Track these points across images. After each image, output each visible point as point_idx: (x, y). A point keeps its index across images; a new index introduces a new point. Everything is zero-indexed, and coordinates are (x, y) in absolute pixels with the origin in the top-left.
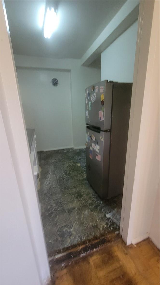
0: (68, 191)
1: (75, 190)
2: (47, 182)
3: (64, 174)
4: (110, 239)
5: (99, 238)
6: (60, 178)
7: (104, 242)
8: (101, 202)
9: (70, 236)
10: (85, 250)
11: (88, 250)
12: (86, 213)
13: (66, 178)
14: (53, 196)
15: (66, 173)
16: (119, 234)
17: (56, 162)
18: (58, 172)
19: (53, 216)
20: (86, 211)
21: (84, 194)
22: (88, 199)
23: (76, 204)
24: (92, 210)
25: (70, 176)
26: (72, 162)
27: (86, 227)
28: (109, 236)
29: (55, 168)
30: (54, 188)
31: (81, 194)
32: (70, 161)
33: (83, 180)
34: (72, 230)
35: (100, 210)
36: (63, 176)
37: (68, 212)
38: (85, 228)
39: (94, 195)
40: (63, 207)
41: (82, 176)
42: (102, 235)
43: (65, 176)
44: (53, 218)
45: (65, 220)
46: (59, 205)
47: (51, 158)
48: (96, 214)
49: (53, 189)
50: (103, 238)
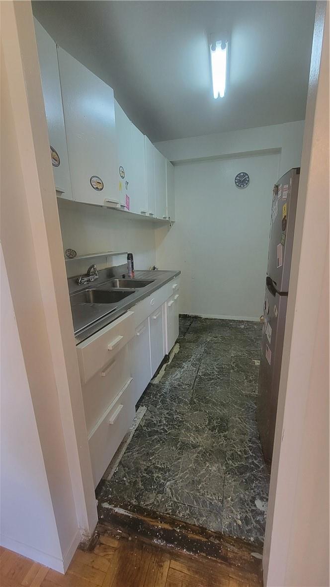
0: (206, 406)
1: (219, 411)
2: (178, 374)
3: (217, 369)
4: (230, 555)
5: (208, 536)
6: (204, 375)
7: (213, 551)
8: (262, 466)
9: (159, 493)
10: (168, 536)
11: (172, 543)
12: (214, 469)
13: (216, 379)
14: (174, 403)
15: (221, 370)
16: (259, 562)
17: (214, 343)
18: (208, 362)
19: (155, 437)
20: (216, 465)
21: (233, 427)
22: (238, 440)
23: (203, 440)
24: (229, 471)
25: (227, 378)
26: (247, 351)
27: (199, 492)
28: (231, 550)
29: (206, 352)
30: (185, 389)
31: (227, 424)
32: (244, 347)
33: (249, 396)
34: (168, 483)
35: (250, 481)
36: (213, 373)
37: (180, 449)
38: (198, 494)
39: (253, 443)
40: (180, 430)
41: (252, 388)
42: (219, 535)
43: (217, 375)
44: (153, 441)
45: (170, 455)
46: (176, 423)
47: (209, 333)
48: (233, 483)
49: (182, 391)
50: (217, 542)
